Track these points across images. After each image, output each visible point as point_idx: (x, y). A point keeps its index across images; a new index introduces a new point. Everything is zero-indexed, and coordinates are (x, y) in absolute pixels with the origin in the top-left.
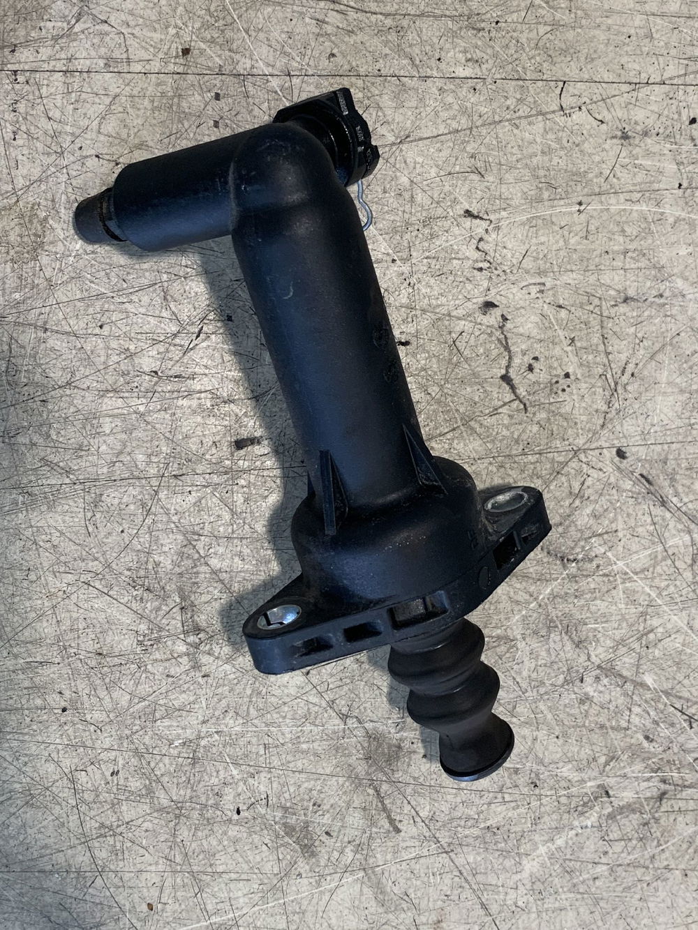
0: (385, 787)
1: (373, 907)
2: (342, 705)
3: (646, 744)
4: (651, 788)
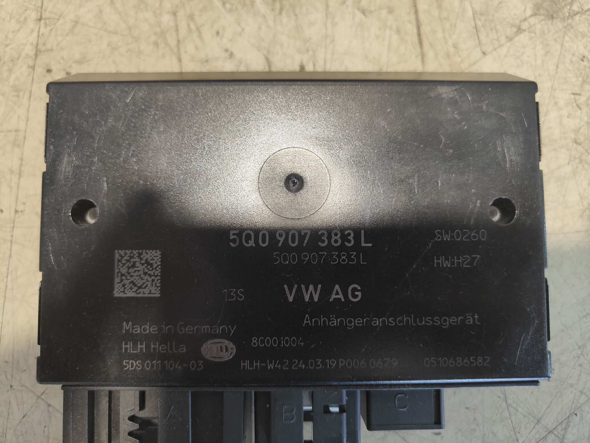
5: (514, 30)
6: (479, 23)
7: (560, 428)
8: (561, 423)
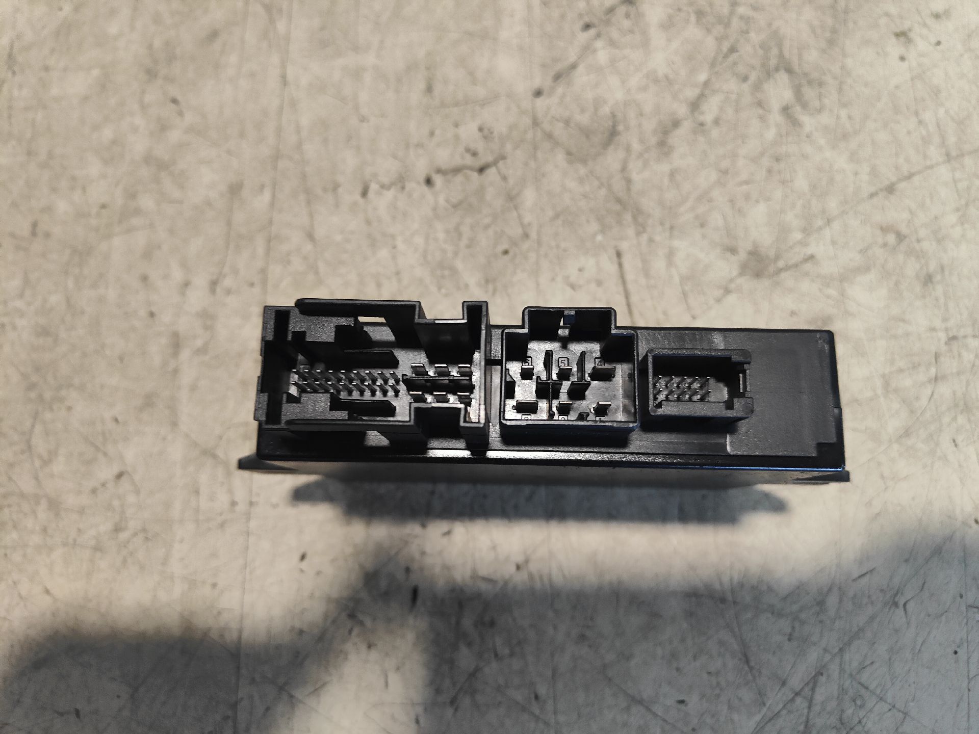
0: (781, 264)
1: (872, 276)
2: (718, 293)
3: (750, 82)
4: (783, 77)
5: (721, 291)
6: (687, 288)
7: (806, 689)
8: (807, 684)
